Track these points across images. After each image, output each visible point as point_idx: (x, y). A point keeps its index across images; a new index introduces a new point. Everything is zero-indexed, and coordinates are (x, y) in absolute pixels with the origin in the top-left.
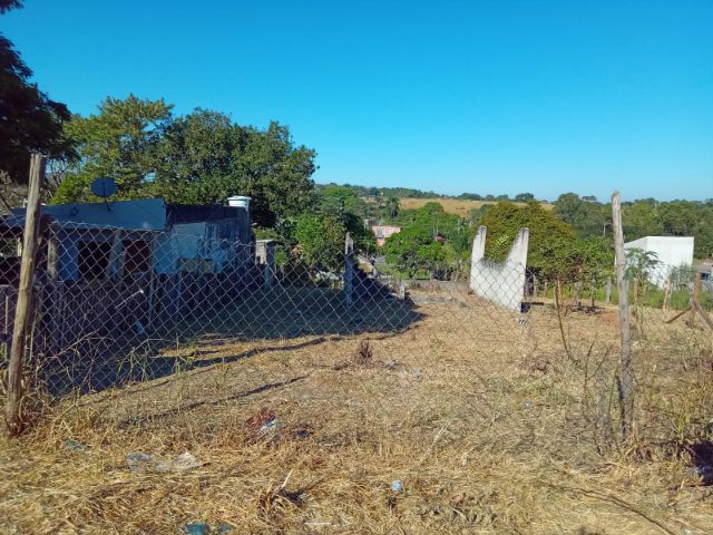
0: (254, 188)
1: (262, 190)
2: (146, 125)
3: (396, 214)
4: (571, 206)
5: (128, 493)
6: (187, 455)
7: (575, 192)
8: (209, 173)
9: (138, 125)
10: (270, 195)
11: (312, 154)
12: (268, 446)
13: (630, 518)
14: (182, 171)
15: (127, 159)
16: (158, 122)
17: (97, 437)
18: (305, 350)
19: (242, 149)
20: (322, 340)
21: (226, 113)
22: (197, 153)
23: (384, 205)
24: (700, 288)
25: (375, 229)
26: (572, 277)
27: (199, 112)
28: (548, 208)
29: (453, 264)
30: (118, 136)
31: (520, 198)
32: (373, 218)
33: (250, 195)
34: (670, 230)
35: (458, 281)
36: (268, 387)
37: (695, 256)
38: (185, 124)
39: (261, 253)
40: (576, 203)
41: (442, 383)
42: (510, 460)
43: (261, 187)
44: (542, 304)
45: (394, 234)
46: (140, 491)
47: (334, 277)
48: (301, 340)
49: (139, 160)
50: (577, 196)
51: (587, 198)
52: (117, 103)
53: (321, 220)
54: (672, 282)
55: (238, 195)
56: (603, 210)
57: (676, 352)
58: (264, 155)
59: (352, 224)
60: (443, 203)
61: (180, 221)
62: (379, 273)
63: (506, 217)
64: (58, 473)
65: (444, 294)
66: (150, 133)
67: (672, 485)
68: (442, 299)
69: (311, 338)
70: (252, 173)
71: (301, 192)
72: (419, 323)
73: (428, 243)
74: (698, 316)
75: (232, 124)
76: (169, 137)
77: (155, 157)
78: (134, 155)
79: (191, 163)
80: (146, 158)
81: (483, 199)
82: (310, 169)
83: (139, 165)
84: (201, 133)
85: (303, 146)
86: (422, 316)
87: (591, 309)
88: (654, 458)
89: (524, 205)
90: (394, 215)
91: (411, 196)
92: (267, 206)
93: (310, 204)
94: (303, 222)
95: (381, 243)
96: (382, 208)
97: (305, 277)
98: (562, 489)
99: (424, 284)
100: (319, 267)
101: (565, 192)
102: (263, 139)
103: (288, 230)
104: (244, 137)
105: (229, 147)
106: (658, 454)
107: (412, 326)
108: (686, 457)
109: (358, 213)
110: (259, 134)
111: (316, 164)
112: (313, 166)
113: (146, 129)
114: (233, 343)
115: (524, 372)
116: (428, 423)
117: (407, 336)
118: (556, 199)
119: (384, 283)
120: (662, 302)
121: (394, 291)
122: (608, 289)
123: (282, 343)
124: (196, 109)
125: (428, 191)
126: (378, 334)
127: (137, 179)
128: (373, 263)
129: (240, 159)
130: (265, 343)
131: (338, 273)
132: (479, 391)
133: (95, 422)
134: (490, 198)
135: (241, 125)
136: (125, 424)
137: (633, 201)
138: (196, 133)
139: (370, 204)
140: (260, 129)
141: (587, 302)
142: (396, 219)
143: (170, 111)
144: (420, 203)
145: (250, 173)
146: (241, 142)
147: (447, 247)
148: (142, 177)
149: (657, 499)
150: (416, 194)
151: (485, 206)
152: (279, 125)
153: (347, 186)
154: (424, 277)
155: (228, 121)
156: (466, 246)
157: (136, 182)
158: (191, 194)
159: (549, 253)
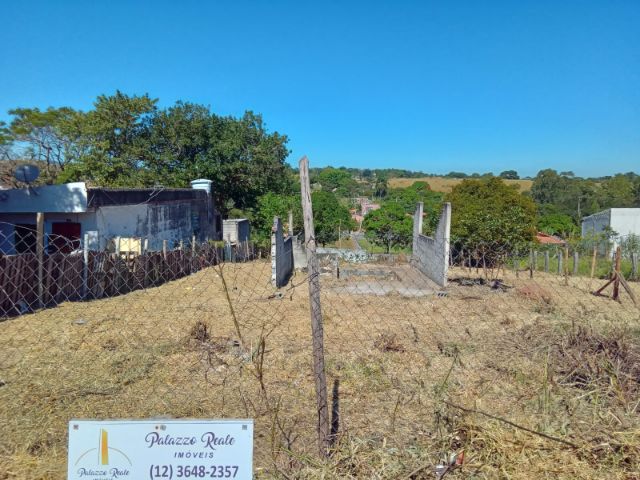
1: (236, 173)
3: (384, 193)
4: (549, 182)
11: (284, 139)
16: (145, 116)
19: (219, 137)
21: (206, 105)
27: (180, 105)
31: (505, 174)
40: (555, 178)
45: (374, 211)
50: (555, 172)
51: (564, 173)
52: (106, 99)
56: (581, 184)
60: (430, 182)
63: (471, 192)
66: (139, 125)
73: (402, 219)
75: (211, 114)
82: (282, 154)
84: (181, 123)
85: (276, 133)
91: (402, 176)
101: (544, 169)
105: (206, 136)
111: (289, 148)
112: (285, 150)
124: (178, 102)
135: (218, 115)
138: (178, 123)
142: (383, 197)
143: (155, 104)
144: (409, 183)
150: (407, 175)
152: (254, 114)
155: (207, 112)
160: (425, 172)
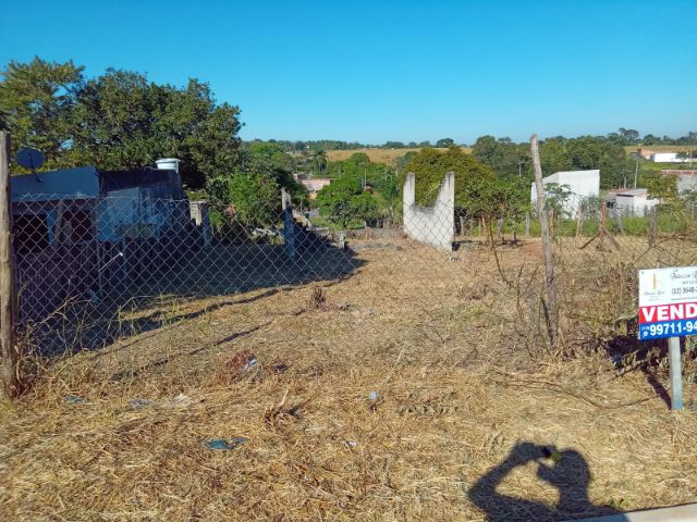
0: (180, 149)
1: (188, 150)
2: (56, 90)
3: (324, 166)
4: (489, 148)
5: (146, 426)
6: (181, 396)
7: (491, 135)
8: (130, 136)
9: (48, 90)
10: (197, 156)
11: (235, 111)
12: (253, 380)
13: (562, 397)
14: (100, 136)
15: (40, 126)
16: (70, 86)
17: (94, 390)
18: (261, 301)
19: (163, 110)
20: (275, 292)
21: (142, 73)
22: (116, 117)
23: (310, 158)
24: (607, 216)
25: (305, 182)
26: (496, 214)
27: (112, 73)
28: (468, 151)
29: (384, 211)
30: (26, 103)
31: (441, 143)
32: (302, 173)
33: (176, 157)
34: (578, 164)
35: (391, 227)
36: (236, 335)
37: (601, 187)
38: (98, 87)
39: (196, 214)
40: (493, 145)
41: (392, 317)
42: (460, 371)
43: (187, 148)
44: (470, 241)
45: (325, 187)
46: (156, 423)
47: (271, 233)
48: (255, 293)
49: (54, 127)
50: (493, 138)
51: (502, 139)
52: (21, 67)
53: (254, 177)
54: (582, 211)
55: (163, 157)
56: (518, 150)
57: (589, 272)
58: (187, 114)
59: (284, 179)
60: (369, 153)
61: (114, 187)
62: (314, 226)
63: (431, 163)
64: (71, 422)
65: (380, 240)
66: (62, 98)
67: (593, 372)
68: (379, 245)
69: (264, 291)
70: (176, 134)
71: (229, 151)
72: (360, 269)
73: (359, 193)
74: (606, 240)
75: (149, 84)
76: (84, 102)
77: (70, 123)
78: (47, 123)
79: (110, 127)
80: (61, 124)
81: (406, 147)
82: (236, 126)
83: (54, 132)
84: (117, 94)
85: (226, 104)
86: (363, 262)
87: (514, 242)
88: (577, 355)
89: (446, 149)
90: (322, 168)
91: (337, 148)
92: (196, 166)
93: (239, 162)
94: (234, 181)
95: (313, 196)
96: (309, 161)
97: (243, 236)
98: (507, 386)
99: (359, 232)
100: (256, 225)
101: (483, 135)
102: (183, 97)
103: (221, 190)
104: (162, 97)
105: (148, 108)
106: (580, 352)
107: (355, 271)
108: (602, 352)
109: (287, 169)
110: (178, 93)
111: (241, 120)
112: (238, 123)
113: (57, 94)
114: (190, 301)
115: (462, 301)
116: (386, 351)
117: (352, 281)
118: (474, 142)
119: (323, 235)
120: (575, 230)
121: (333, 241)
122: (527, 223)
123: (237, 297)
124: (109, 70)
125: (353, 142)
126: (325, 282)
127: (54, 148)
128: (307, 216)
129: (161, 120)
130: (221, 299)
131: (273, 229)
132: (426, 321)
133: (89, 377)
134: (413, 145)
135: (159, 84)
136: (118, 377)
137: (544, 140)
138: (112, 95)
139: (297, 158)
140: (179, 88)
141: (509, 237)
142: (324, 172)
143: (81, 73)
144: (346, 155)
145: (173, 133)
146: (161, 102)
147: (376, 195)
148: (59, 144)
149: (581, 383)
150: (341, 146)
151: (409, 153)
152: (199, 83)
153: (272, 141)
154: (357, 226)
155: (144, 80)
156: (395, 193)
157: (53, 151)
158: (115, 158)
159: (476, 194)
160: (360, 143)
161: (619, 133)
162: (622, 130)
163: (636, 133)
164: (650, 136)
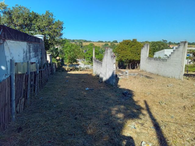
11: (62, 23)
21: (28, 8)
27: (17, 6)
39: (48, 59)
60: (94, 43)
63: (126, 44)
75: (31, 11)
81: (104, 42)
85: (59, 20)
102: (43, 17)
104: (36, 16)
105: (31, 20)
112: (62, 27)
129: (36, 24)
135: (35, 12)
138: (17, 14)
142: (82, 48)
144: (88, 44)
150: (86, 41)
152: (49, 12)
160: (91, 41)
161: (162, 41)
162: (163, 40)
163: (166, 41)
164: (170, 42)
